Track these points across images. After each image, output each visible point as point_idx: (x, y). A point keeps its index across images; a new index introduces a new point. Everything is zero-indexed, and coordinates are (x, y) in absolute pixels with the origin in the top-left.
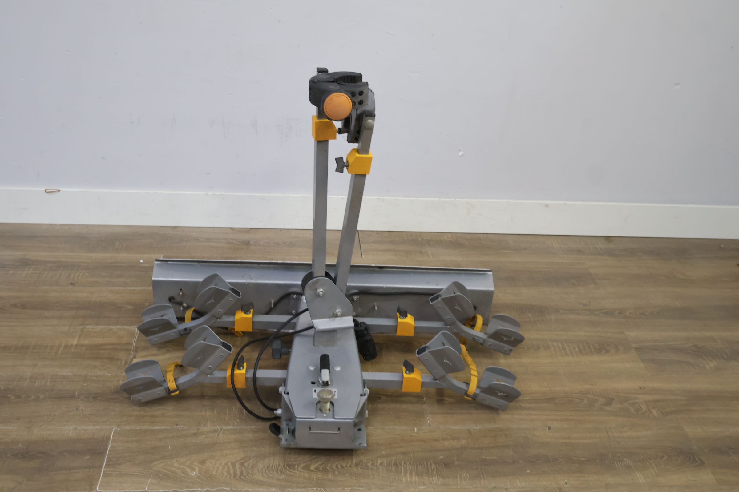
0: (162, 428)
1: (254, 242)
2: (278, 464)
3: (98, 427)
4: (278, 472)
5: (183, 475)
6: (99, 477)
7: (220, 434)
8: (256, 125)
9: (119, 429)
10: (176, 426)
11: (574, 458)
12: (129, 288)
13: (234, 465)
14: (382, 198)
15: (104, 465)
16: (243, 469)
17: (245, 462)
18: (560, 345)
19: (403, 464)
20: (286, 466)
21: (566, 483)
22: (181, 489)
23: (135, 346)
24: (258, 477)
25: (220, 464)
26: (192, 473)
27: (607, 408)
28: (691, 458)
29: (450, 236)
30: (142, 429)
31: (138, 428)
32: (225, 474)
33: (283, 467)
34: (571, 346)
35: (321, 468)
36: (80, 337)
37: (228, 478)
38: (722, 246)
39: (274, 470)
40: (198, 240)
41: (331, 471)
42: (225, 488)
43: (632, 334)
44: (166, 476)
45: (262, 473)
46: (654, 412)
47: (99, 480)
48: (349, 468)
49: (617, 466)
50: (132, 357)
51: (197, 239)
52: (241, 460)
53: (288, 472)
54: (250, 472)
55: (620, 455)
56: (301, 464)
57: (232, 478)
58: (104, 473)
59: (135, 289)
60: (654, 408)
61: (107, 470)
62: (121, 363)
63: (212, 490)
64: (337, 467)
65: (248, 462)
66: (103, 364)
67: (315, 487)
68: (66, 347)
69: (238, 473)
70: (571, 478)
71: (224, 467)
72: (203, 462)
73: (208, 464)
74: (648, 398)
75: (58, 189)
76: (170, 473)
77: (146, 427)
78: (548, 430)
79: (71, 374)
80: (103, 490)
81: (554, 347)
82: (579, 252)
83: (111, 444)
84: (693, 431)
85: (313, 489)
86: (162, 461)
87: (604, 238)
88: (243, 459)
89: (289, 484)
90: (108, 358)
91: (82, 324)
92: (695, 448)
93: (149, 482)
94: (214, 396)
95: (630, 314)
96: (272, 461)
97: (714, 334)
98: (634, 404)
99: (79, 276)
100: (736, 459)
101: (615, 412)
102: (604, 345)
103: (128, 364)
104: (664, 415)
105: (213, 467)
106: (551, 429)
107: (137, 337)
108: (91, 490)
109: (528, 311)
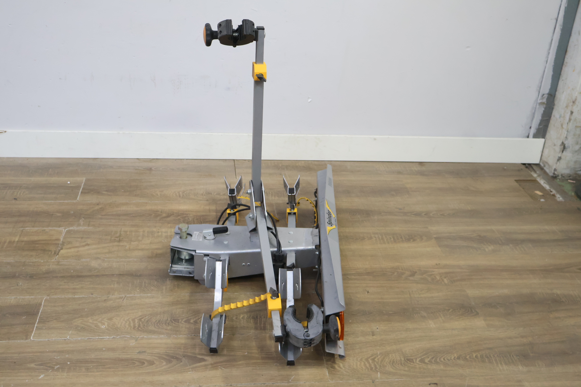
0: (81, 296)
1: (155, 169)
2: (166, 319)
3: (33, 297)
4: (166, 325)
5: (95, 328)
6: (33, 330)
7: (124, 300)
8: (154, 80)
9: (49, 298)
10: (91, 295)
11: (384, 312)
12: (59, 201)
13: (134, 320)
15: (37, 323)
16: (141, 323)
17: (143, 318)
18: (380, 237)
19: (259, 317)
20: (172, 321)
21: (377, 328)
22: (94, 337)
23: (62, 241)
24: (151, 328)
25: (124, 320)
26: (102, 326)
27: (411, 278)
28: (470, 311)
29: (303, 162)
30: (66, 297)
31: (63, 297)
32: (127, 326)
33: (170, 321)
34: (388, 237)
36: (20, 236)
37: (129, 329)
38: (505, 168)
39: (163, 323)
40: (113, 167)
42: (126, 336)
43: (434, 229)
44: (83, 329)
45: (155, 325)
46: (445, 280)
47: (32, 332)
49: (415, 316)
50: (59, 248)
51: (111, 167)
53: (174, 324)
54: (146, 325)
55: (418, 310)
56: (183, 319)
57: (132, 329)
58: (36, 327)
59: (63, 202)
60: (445, 277)
61: (39, 325)
62: (51, 253)
63: (117, 337)
66: (38, 254)
67: (193, 334)
68: (10, 242)
69: (137, 326)
70: (382, 325)
71: (126, 322)
72: (110, 319)
73: (114, 320)
74: (442, 271)
75: (5, 130)
76: (86, 327)
77: (70, 296)
78: (366, 293)
79: (14, 261)
80: (36, 339)
81: (375, 238)
82: (399, 173)
83: (43, 308)
84: (472, 292)
85: (192, 336)
86: (80, 319)
87: (418, 163)
88: (141, 316)
89: (174, 332)
90: (41, 250)
91: (22, 227)
92: (473, 303)
93: (70, 333)
94: (120, 275)
95: (433, 215)
96: (162, 317)
97: (494, 228)
98: (432, 275)
99: (20, 193)
100: (502, 310)
101: (416, 281)
102: (412, 236)
103: (57, 253)
104: (452, 283)
105: (118, 322)
106: (369, 293)
107: (64, 235)
108: (26, 339)
109: (358, 214)
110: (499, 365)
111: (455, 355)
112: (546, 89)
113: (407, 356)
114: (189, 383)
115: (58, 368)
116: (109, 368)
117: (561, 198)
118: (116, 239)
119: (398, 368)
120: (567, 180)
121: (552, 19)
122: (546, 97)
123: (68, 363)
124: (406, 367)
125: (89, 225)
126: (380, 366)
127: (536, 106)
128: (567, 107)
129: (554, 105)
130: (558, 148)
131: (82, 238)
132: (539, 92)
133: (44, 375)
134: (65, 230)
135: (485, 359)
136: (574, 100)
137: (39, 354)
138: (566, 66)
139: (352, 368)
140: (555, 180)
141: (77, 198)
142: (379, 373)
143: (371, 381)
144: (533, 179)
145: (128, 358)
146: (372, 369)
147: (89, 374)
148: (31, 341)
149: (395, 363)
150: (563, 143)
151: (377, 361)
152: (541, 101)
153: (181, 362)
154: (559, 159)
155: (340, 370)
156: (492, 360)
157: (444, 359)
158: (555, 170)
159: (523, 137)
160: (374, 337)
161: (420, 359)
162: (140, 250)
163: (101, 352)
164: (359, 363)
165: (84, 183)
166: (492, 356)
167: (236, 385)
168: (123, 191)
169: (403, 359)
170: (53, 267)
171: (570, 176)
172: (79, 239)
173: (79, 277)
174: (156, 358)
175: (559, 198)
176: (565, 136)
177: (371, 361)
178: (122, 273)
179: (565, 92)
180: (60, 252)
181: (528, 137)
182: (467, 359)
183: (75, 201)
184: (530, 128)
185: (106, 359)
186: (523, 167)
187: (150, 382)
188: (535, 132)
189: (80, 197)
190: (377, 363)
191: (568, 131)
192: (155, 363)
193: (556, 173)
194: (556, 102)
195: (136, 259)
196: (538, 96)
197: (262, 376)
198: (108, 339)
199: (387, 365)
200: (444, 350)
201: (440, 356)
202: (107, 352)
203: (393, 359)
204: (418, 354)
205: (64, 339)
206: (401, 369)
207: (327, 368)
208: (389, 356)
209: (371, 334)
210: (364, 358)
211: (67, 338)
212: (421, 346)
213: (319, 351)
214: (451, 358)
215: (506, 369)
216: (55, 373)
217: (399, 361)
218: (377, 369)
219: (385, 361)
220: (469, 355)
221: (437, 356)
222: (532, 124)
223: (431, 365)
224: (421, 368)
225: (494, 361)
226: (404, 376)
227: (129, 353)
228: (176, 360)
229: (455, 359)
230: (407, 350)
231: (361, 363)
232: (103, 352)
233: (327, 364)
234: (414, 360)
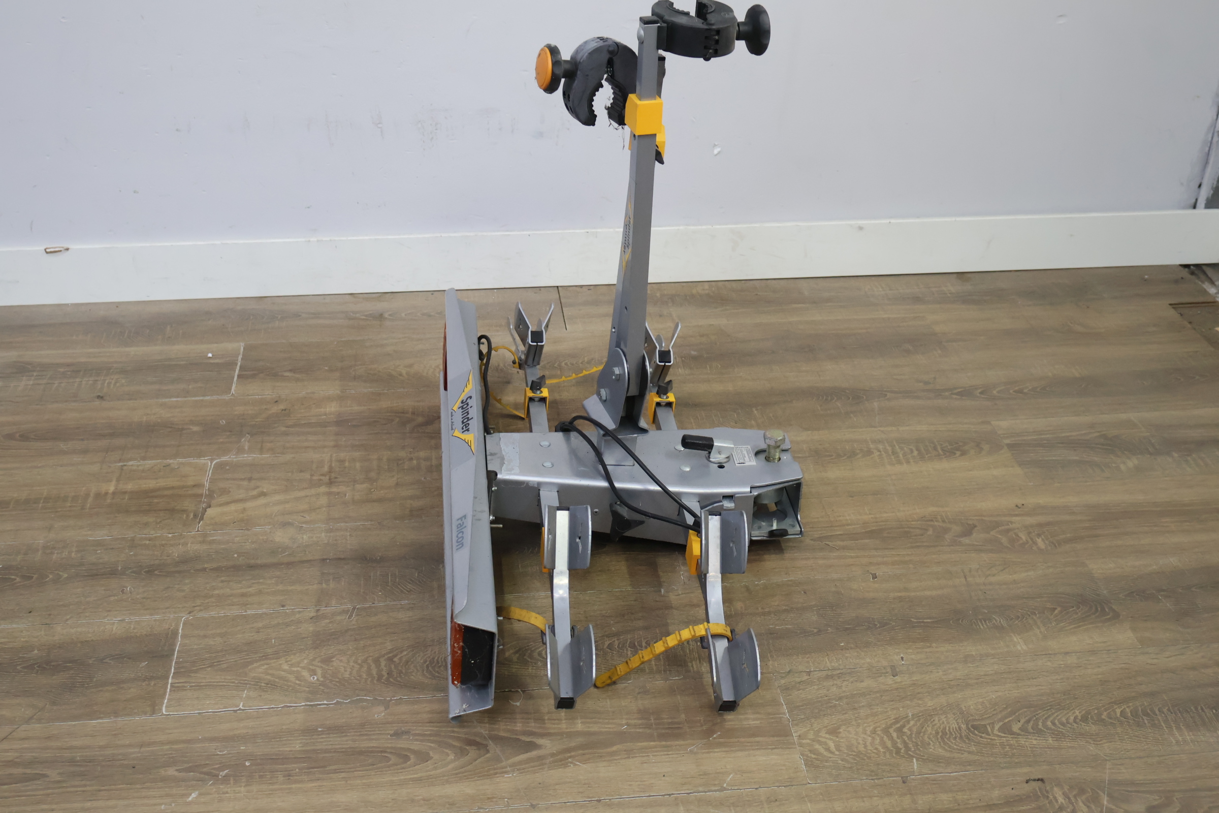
0: (260, 612)
1: (390, 315)
3: (157, 617)
5: (297, 682)
6: (165, 694)
7: (352, 616)
8: (379, 123)
9: (191, 618)
10: (282, 608)
11: (912, 620)
12: (193, 399)
13: (377, 661)
14: (593, 230)
15: (172, 675)
16: (393, 667)
17: (395, 656)
18: (889, 448)
21: (902, 658)
22: (295, 703)
23: (209, 489)
24: (417, 677)
25: (356, 662)
26: (312, 678)
27: (966, 540)
28: (1099, 609)
29: (706, 286)
30: (227, 616)
31: (222, 615)
32: (365, 676)
34: (905, 448)
35: (515, 659)
36: (118, 480)
37: (369, 682)
38: (1146, 277)
39: (440, 666)
40: (300, 316)
41: (531, 662)
42: (365, 698)
43: (1003, 424)
44: (271, 684)
45: (423, 670)
46: (1039, 541)
47: (164, 698)
49: (982, 627)
50: (204, 505)
51: (297, 315)
52: (389, 653)
54: (404, 671)
55: (986, 612)
57: (375, 682)
58: (172, 686)
59: (202, 400)
60: (1039, 535)
61: (177, 681)
62: (188, 516)
63: (345, 701)
65: (399, 656)
66: (159, 520)
67: (507, 688)
68: (98, 495)
69: (385, 673)
70: (911, 651)
71: (361, 666)
72: (327, 660)
73: (336, 663)
74: (1030, 520)
75: (66, 246)
76: (277, 680)
77: (235, 611)
78: (871, 579)
79: (109, 538)
80: (173, 712)
81: (879, 451)
82: (917, 299)
83: (181, 641)
84: (1101, 567)
86: (262, 662)
87: (955, 275)
88: (391, 651)
90: (166, 510)
91: (120, 460)
92: (1105, 592)
93: (244, 696)
94: (340, 559)
95: (998, 392)
96: (437, 652)
97: (1133, 416)
98: (1008, 531)
99: (109, 383)
100: (1168, 605)
101: (977, 545)
102: (958, 443)
103: (199, 516)
104: (1056, 546)
105: (344, 667)
106: (876, 577)
107: (210, 475)
108: (153, 712)
109: (835, 398)
110: (1176, 731)
111: (1077, 712)
113: (971, 718)
114: (508, 799)
115: (225, 776)
116: (335, 771)
118: (323, 477)
119: (955, 747)
123: (247, 764)
124: (972, 743)
125: (261, 451)
126: (917, 745)
127: (1213, 138)
131: (250, 479)
133: (197, 793)
134: (211, 463)
135: (1143, 719)
137: (182, 746)
139: (854, 752)
141: (230, 389)
142: (915, 760)
143: (901, 778)
144: (1212, 301)
145: (373, 747)
146: (898, 751)
147: (293, 786)
148: (164, 716)
149: (947, 737)
151: (909, 733)
153: (488, 751)
155: (830, 758)
156: (1159, 720)
157: (1054, 724)
159: (1184, 208)
160: (898, 679)
161: (1001, 723)
162: (374, 501)
163: (315, 737)
164: (869, 739)
165: (243, 356)
166: (1157, 712)
167: (610, 799)
168: (326, 368)
169: (964, 727)
170: (193, 547)
172: (245, 483)
173: (252, 567)
174: (432, 745)
177: (895, 735)
178: (342, 557)
180: (206, 513)
182: (1104, 719)
183: (226, 397)
184: (1200, 186)
185: (326, 751)
186: (1185, 273)
187: (424, 800)
188: (1210, 195)
189: (236, 387)
190: (910, 737)
192: (432, 757)
195: (369, 523)
197: (663, 778)
198: (326, 706)
199: (931, 742)
200: (1051, 702)
201: (1044, 715)
202: (328, 736)
203: (942, 727)
204: (995, 712)
205: (232, 709)
206: (962, 750)
207: (802, 755)
208: (932, 720)
209: (890, 672)
210: (879, 727)
211: (238, 708)
212: (1000, 694)
213: (781, 716)
214: (1067, 719)
215: (1190, 741)
216: (221, 787)
217: (955, 730)
218: (909, 752)
219: (924, 732)
220: (1106, 710)
221: (1037, 716)
222: (1202, 178)
223: (1026, 737)
224: (1005, 744)
225: (1163, 724)
226: (970, 765)
227: (374, 737)
228: (475, 748)
229: (1078, 721)
230: (970, 706)
231: (873, 738)
232: (319, 735)
233: (801, 745)
234: (988, 726)
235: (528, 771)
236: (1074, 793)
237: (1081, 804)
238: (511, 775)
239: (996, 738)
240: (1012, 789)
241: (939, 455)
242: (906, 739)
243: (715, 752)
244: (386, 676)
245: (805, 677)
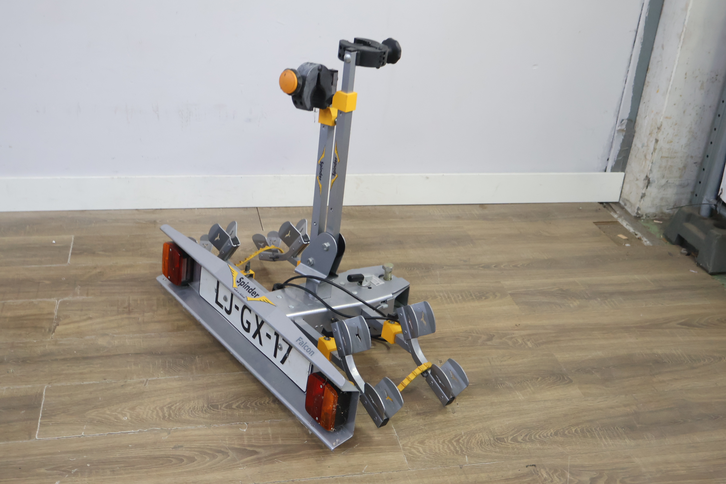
0: (91, 382)
1: (160, 221)
2: (202, 405)
3: (30, 386)
4: (203, 413)
5: (115, 420)
6: (37, 428)
7: (146, 384)
8: (157, 111)
9: (50, 386)
10: (104, 381)
12: (45, 266)
13: (162, 409)
14: (278, 175)
15: (40, 417)
16: (171, 411)
17: (172, 406)
18: (446, 295)
20: (210, 407)
21: (458, 404)
22: (115, 432)
23: (57, 316)
24: (186, 417)
25: (149, 409)
26: (124, 418)
27: (489, 343)
28: (562, 378)
30: (72, 385)
31: (69, 384)
32: (155, 417)
33: (207, 408)
34: (455, 295)
35: (242, 407)
36: (2, 311)
37: (158, 420)
38: (581, 208)
40: (107, 221)
41: (251, 408)
42: (156, 428)
43: (507, 283)
44: (100, 422)
45: (189, 413)
46: (529, 343)
47: (37, 430)
48: (267, 404)
49: (500, 388)
50: (55, 325)
51: (105, 221)
52: (169, 404)
53: (212, 411)
54: (178, 414)
55: (502, 380)
56: (223, 404)
57: (161, 420)
58: (40, 424)
59: (51, 267)
60: (528, 340)
61: (44, 421)
62: (45, 330)
63: (144, 430)
64: (256, 404)
65: (175, 406)
66: (28, 333)
67: (238, 422)
69: (166, 415)
70: (462, 400)
71: (153, 411)
72: (133, 409)
73: (138, 410)
74: (523, 333)
77: (77, 383)
78: (439, 363)
80: (42, 437)
81: (440, 296)
82: (458, 218)
83: (45, 399)
84: (561, 357)
85: (237, 424)
86: (94, 410)
87: (478, 206)
88: (170, 403)
89: (214, 421)
90: (32, 327)
91: (2, 299)
92: (564, 369)
93: (84, 428)
94: (137, 354)
95: (504, 266)
96: (197, 403)
97: (576, 279)
98: (512, 338)
100: (598, 376)
101: (495, 346)
102: (483, 293)
103: (52, 331)
104: (537, 346)
105: (143, 412)
106: (442, 362)
107: (57, 308)
108: (30, 438)
109: (416, 269)
110: (604, 440)
111: (552, 431)
112: (625, 114)
113: (496, 434)
114: (241, 481)
115: (76, 472)
116: (141, 468)
117: (648, 242)
118: (125, 309)
119: (488, 449)
120: (653, 220)
121: (630, 31)
122: (626, 124)
123: (88, 465)
124: (497, 447)
125: (87, 295)
126: (467, 449)
127: (614, 134)
128: (650, 134)
129: (635, 132)
130: (641, 183)
131: (82, 310)
132: (618, 117)
133: (59, 481)
134: (58, 302)
135: (586, 434)
136: (659, 126)
137: (49, 456)
138: (647, 86)
139: (433, 453)
140: (639, 221)
141: (67, 261)
142: (466, 457)
143: (459, 466)
144: (615, 221)
145: (162, 455)
146: (457, 452)
147: (116, 477)
148: (37, 440)
149: (484, 444)
150: (647, 176)
151: (462, 442)
152: (620, 128)
153: (229, 456)
154: (643, 196)
155: (421, 456)
156: (595, 434)
157: (540, 437)
158: (639, 209)
159: (600, 171)
160: (455, 415)
161: (512, 437)
162: (155, 322)
163: (128, 450)
164: (441, 446)
165: (74, 242)
166: (594, 430)
167: (299, 480)
168: (124, 250)
169: (492, 439)
170: (49, 348)
171: (655, 216)
172: (78, 312)
173: (85, 358)
174: (196, 453)
175: (646, 242)
176: (649, 168)
177: (455, 444)
178: (138, 352)
179: (647, 117)
180: (56, 329)
181: (605, 171)
182: (566, 434)
183: (65, 265)
184: (608, 160)
185: (135, 457)
186: (601, 206)
188: (613, 165)
189: (70, 259)
190: (463, 445)
191: (652, 163)
192: (197, 460)
193: (639, 212)
194: (637, 129)
195: (153, 334)
196: (617, 122)
197: (328, 468)
198: (133, 433)
199: (475, 447)
200: (538, 425)
201: (534, 432)
202: (135, 449)
203: (480, 439)
204: (508, 431)
205: (77, 436)
206: (491, 451)
207: (405, 454)
208: (475, 436)
209: (451, 411)
210: (446, 440)
211: (81, 435)
212: (511, 422)
213: (393, 434)
214: (547, 434)
215: (611, 445)
216: (73, 478)
217: (487, 441)
218: (463, 452)
219: (471, 442)
220: (567, 429)
221: (531, 433)
222: (609, 156)
223: (525, 444)
224: (515, 447)
225: (597, 436)
226: (496, 459)
227: (162, 449)
228: (221, 454)
229: (552, 435)
230: (495, 428)
231: (443, 446)
232: (129, 449)
233: (404, 450)
234: (505, 439)
235: (252, 466)
236: (552, 472)
237: (555, 477)
238: (242, 468)
239: (509, 444)
240: (519, 470)
241: (473, 299)
242: (461, 446)
243: (356, 454)
244: (168, 416)
245: (405, 414)
